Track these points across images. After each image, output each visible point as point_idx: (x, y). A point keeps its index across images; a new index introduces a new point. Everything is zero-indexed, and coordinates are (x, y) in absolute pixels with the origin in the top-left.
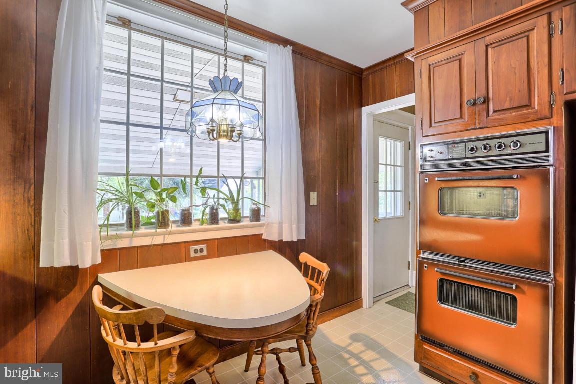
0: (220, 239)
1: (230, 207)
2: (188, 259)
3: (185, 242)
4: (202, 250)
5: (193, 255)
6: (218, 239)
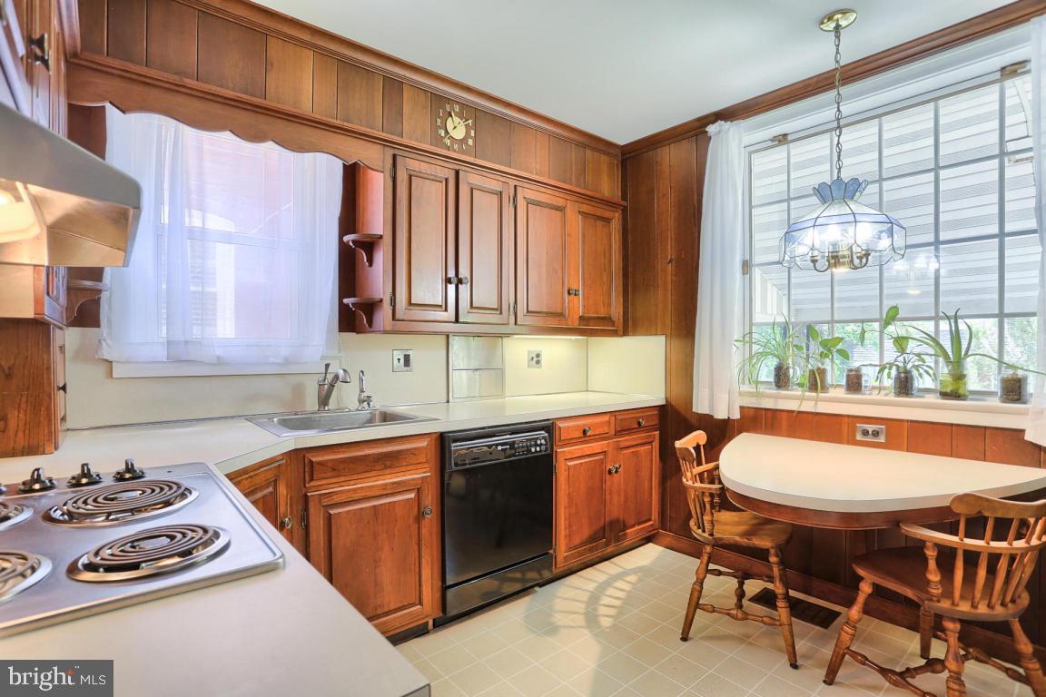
0: (911, 421)
1: (944, 370)
2: (853, 441)
3: (848, 416)
4: (876, 434)
5: (859, 437)
6: (908, 421)
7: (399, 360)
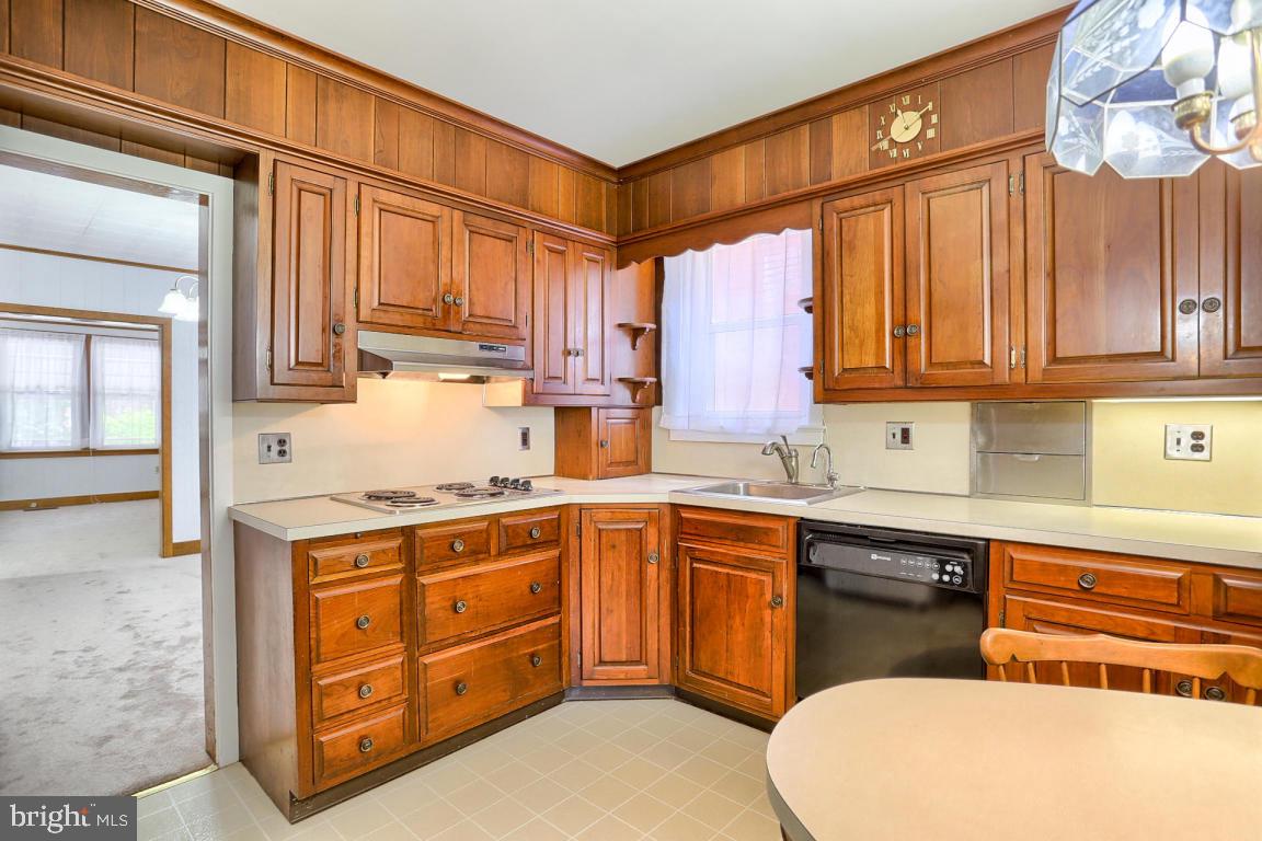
7: (894, 435)
